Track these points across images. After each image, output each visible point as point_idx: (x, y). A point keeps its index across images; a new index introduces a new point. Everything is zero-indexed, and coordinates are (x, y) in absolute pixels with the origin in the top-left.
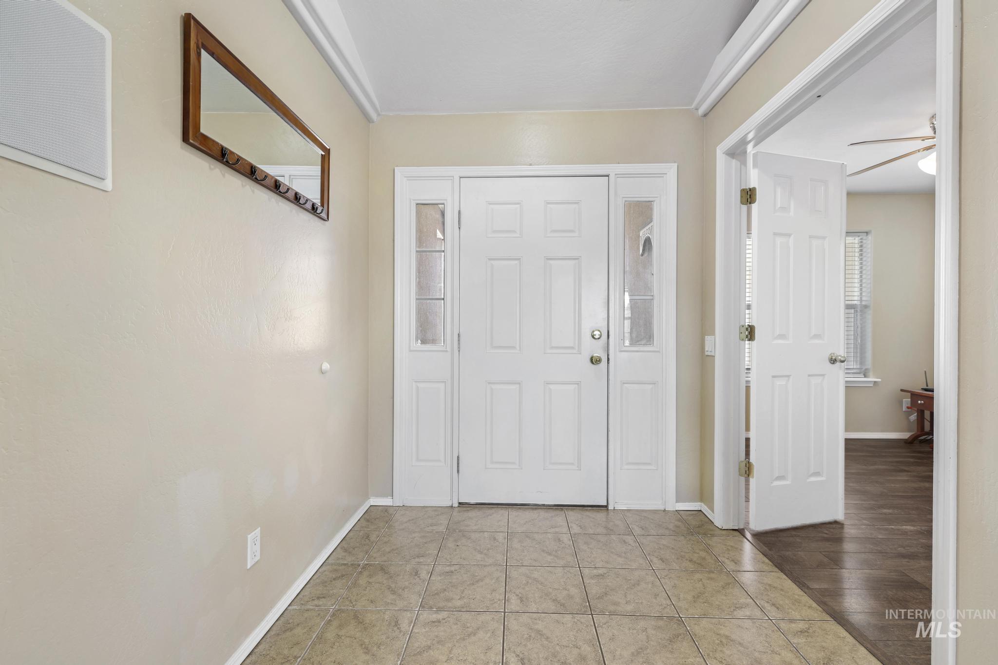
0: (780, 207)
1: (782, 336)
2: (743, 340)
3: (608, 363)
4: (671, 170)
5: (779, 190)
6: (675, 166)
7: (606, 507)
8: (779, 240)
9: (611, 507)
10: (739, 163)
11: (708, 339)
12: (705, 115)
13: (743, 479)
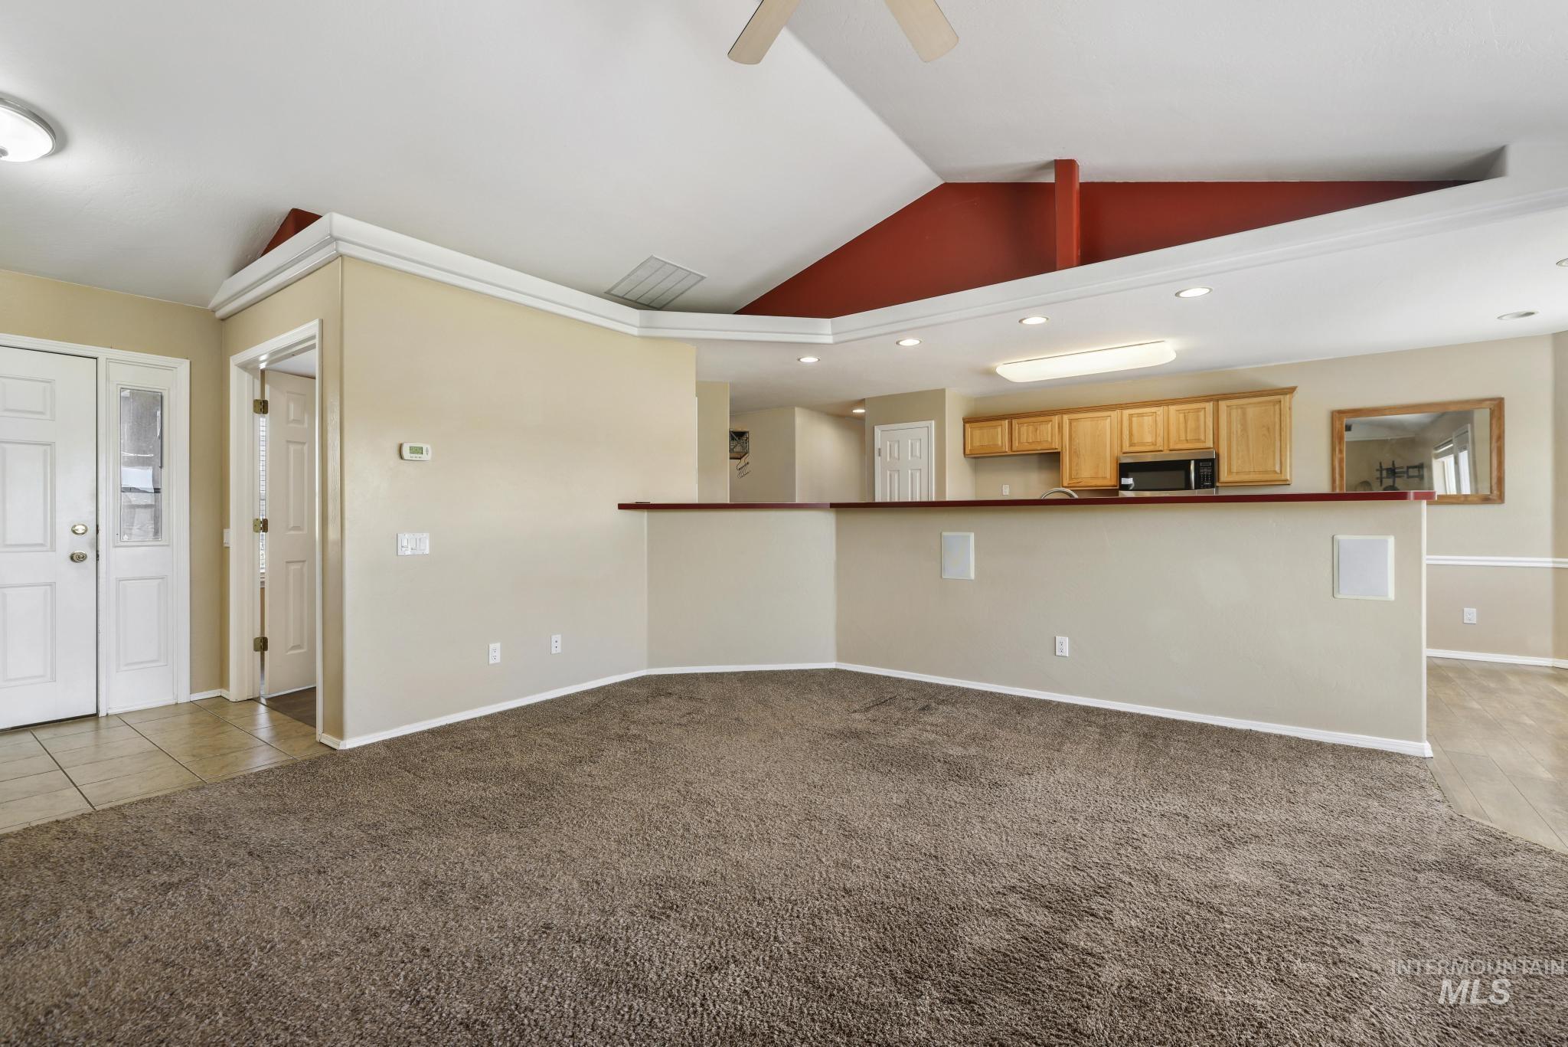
0: (294, 420)
1: (295, 528)
2: (257, 532)
3: (97, 560)
4: (184, 366)
5: (292, 406)
6: (187, 363)
7: (95, 716)
8: (292, 448)
9: (102, 713)
10: (251, 377)
11: (225, 531)
12: (223, 320)
13: (258, 654)
